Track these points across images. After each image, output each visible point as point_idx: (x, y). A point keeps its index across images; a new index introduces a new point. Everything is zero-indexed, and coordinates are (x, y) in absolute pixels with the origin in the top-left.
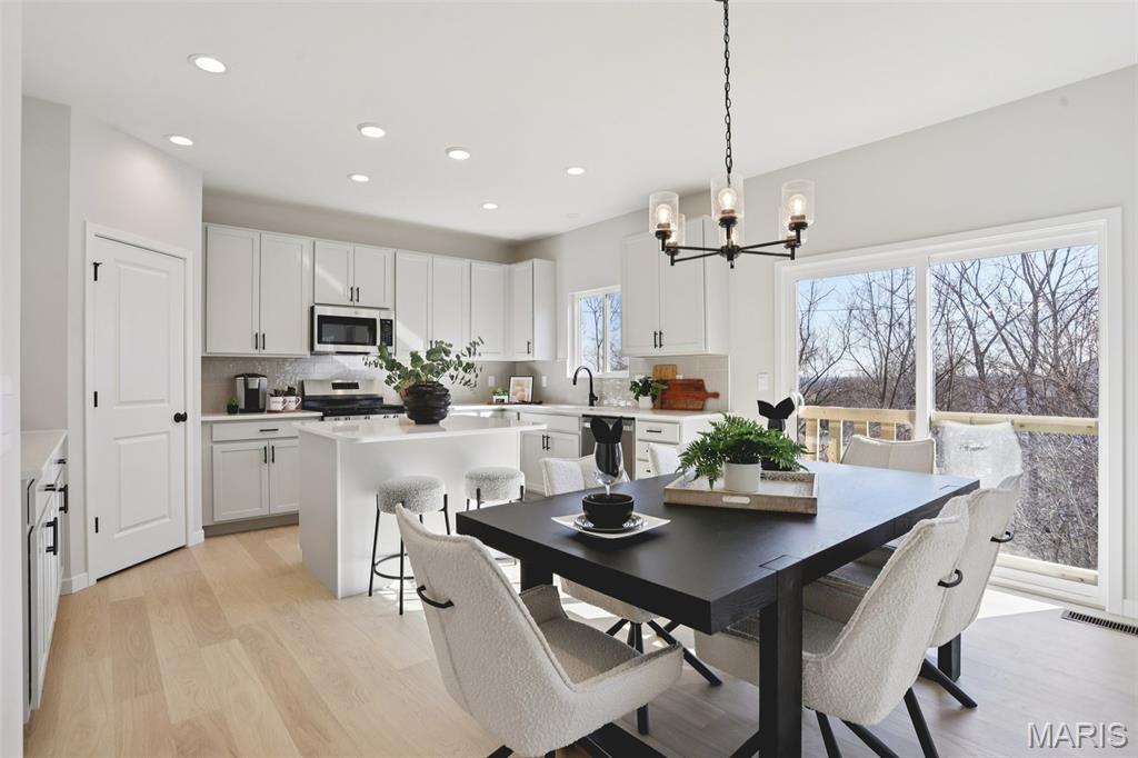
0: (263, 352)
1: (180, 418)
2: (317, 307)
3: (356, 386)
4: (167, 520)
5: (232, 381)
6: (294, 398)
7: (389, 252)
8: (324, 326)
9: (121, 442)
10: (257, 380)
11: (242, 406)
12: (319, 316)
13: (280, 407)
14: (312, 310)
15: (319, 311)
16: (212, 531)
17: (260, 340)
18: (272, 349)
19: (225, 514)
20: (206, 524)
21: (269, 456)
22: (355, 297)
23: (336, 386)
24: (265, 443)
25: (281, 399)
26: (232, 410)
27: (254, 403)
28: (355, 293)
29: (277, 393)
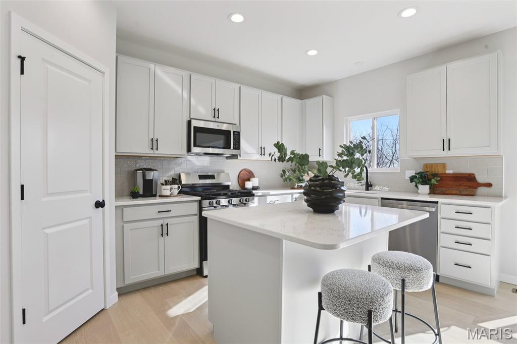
0: (156, 152)
1: (100, 204)
2: (193, 121)
3: (212, 177)
4: (91, 291)
5: (133, 174)
6: (176, 186)
7: (236, 86)
8: (198, 134)
9: (48, 231)
10: (152, 173)
11: (141, 192)
12: (194, 127)
13: (168, 193)
14: (189, 123)
15: (194, 123)
16: (124, 292)
17: (154, 143)
18: (163, 150)
19: (132, 278)
20: (119, 286)
21: (164, 231)
22: (216, 116)
23: (201, 177)
24: (161, 222)
25: (168, 187)
26: (134, 195)
27: (149, 190)
28: (216, 112)
29: (166, 183)
